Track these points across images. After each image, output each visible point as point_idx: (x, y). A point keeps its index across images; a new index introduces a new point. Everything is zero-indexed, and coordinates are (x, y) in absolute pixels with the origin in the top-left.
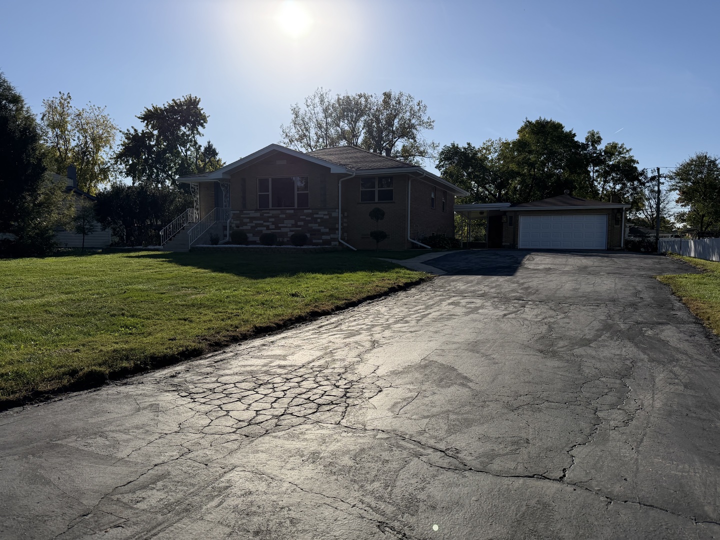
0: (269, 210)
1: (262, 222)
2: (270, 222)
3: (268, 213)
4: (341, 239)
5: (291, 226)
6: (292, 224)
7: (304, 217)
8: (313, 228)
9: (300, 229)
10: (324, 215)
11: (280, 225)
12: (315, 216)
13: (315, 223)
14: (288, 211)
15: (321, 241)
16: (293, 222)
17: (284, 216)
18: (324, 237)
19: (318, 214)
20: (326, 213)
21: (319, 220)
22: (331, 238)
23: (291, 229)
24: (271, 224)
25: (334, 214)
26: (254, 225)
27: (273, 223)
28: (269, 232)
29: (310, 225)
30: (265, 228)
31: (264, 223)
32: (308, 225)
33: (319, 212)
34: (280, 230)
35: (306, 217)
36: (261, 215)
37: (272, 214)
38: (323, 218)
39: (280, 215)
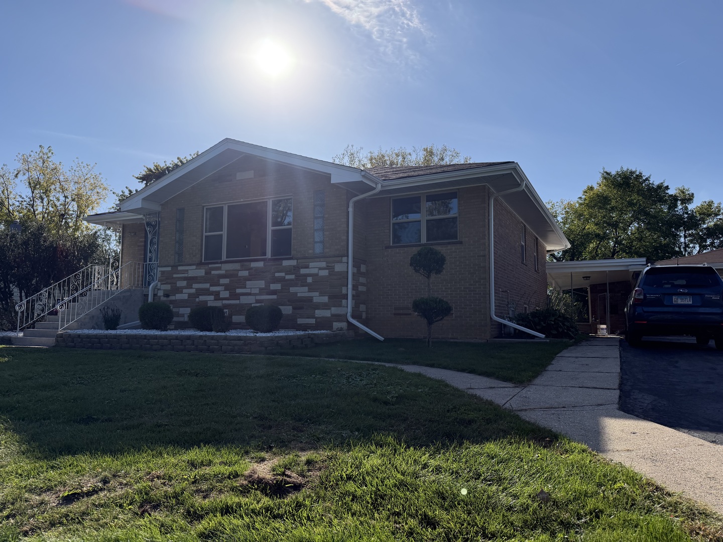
0: (221, 263)
1: (207, 286)
2: (222, 285)
3: (219, 269)
4: (353, 317)
5: (257, 291)
6: (261, 289)
7: (283, 274)
8: (299, 295)
9: (275, 297)
10: (320, 269)
11: (238, 291)
12: (303, 271)
13: (302, 286)
14: (253, 265)
15: (313, 321)
16: (262, 284)
17: (245, 273)
18: (319, 313)
19: (307, 267)
20: (324, 264)
21: (310, 280)
22: (333, 315)
23: (258, 297)
24: (223, 289)
25: (339, 268)
26: (193, 291)
27: (227, 287)
28: (218, 304)
29: (292, 290)
30: (212, 297)
31: (211, 288)
32: (289, 289)
33: (310, 264)
34: (239, 299)
35: (286, 274)
36: (206, 273)
37: (226, 271)
38: (317, 275)
39: (239, 272)
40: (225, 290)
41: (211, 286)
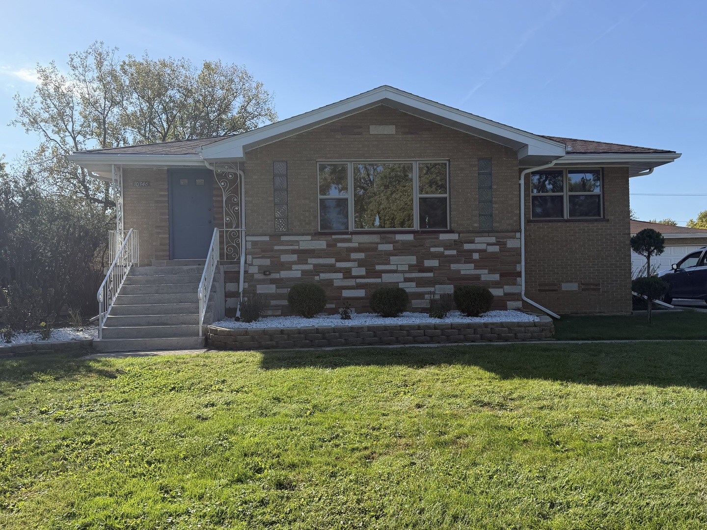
0: (349, 233)
1: (332, 261)
2: (354, 261)
3: (350, 241)
4: (528, 295)
5: (406, 268)
6: (410, 266)
7: (441, 249)
8: (462, 272)
9: (430, 275)
10: (489, 244)
11: (379, 268)
12: (467, 246)
13: (465, 262)
14: (399, 237)
16: (413, 260)
17: (390, 247)
19: (472, 242)
20: (493, 240)
21: (476, 256)
22: (506, 294)
23: (408, 275)
24: (357, 265)
25: (511, 244)
26: (309, 267)
27: (361, 264)
28: (350, 283)
29: (454, 267)
30: (340, 275)
31: (337, 263)
32: (450, 266)
33: (476, 238)
34: (380, 277)
35: (445, 249)
36: (328, 245)
37: (359, 243)
38: (485, 251)
39: (379, 245)
40: (360, 266)
41: (337, 261)
